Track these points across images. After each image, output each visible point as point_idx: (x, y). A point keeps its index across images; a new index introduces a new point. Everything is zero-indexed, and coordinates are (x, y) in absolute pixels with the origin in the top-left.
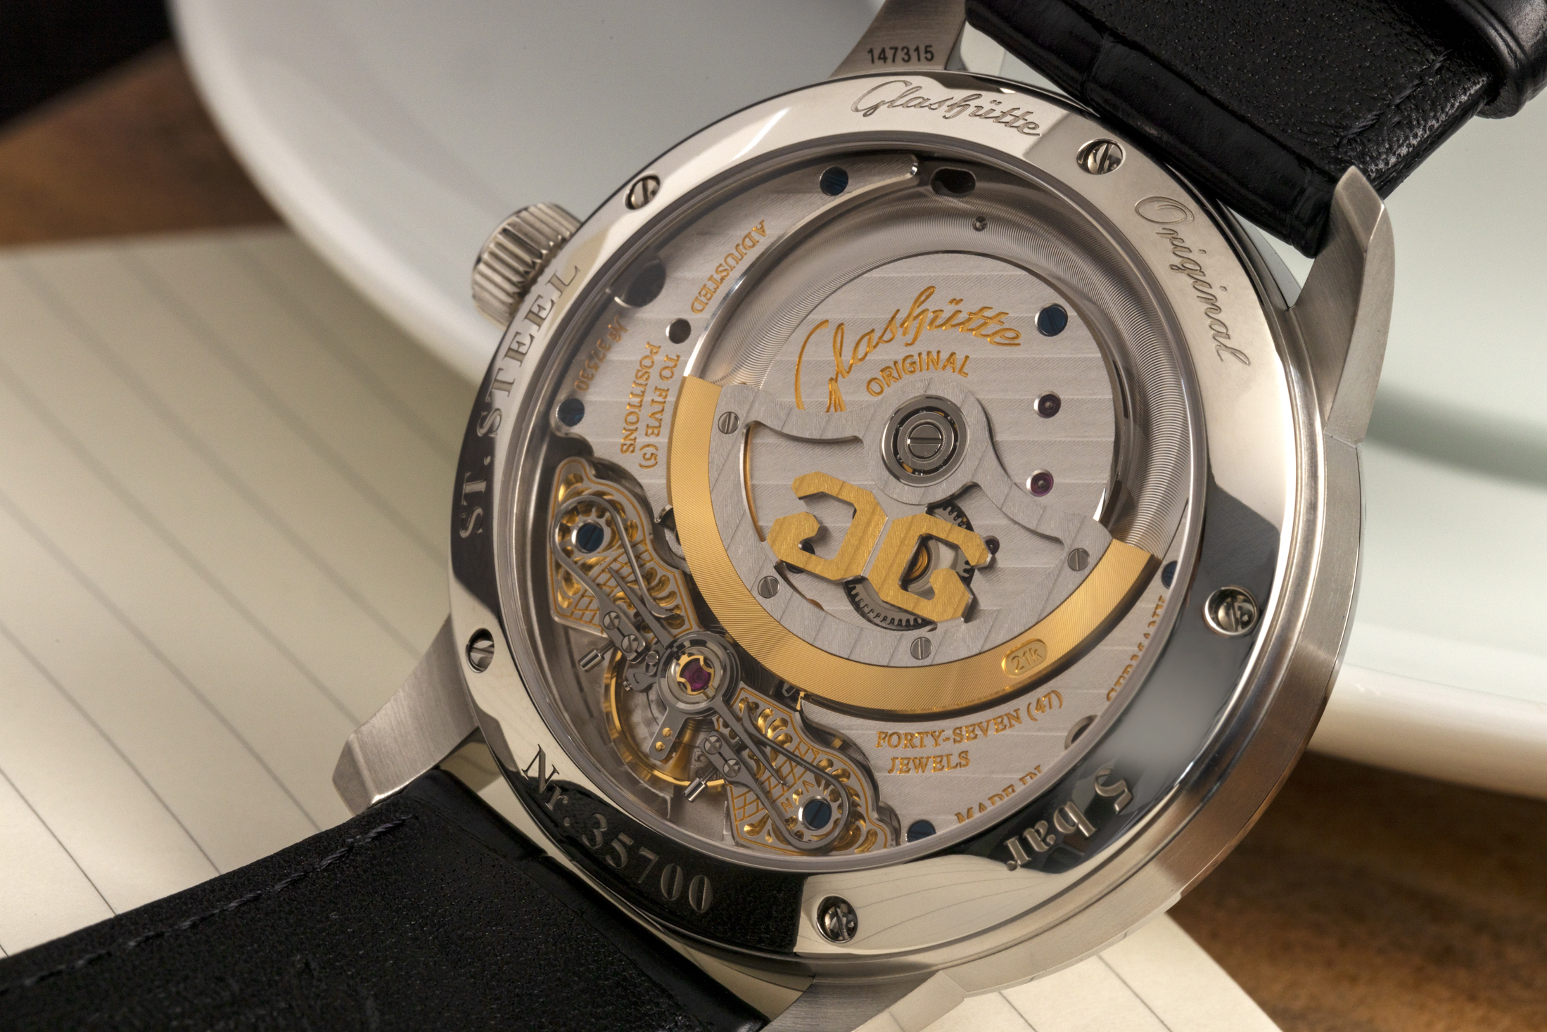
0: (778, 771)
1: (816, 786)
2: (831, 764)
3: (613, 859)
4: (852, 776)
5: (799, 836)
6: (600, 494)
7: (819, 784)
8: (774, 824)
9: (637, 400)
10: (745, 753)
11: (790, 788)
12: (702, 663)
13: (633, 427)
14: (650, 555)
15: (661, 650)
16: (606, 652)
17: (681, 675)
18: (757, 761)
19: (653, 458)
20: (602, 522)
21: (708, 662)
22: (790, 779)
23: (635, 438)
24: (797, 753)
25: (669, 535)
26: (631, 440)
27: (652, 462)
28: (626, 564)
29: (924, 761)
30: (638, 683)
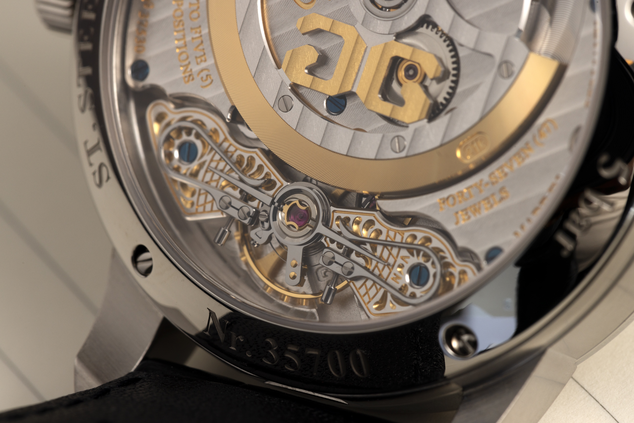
0: (380, 258)
1: (411, 257)
2: (415, 237)
3: (291, 366)
4: (433, 239)
5: (413, 296)
6: (184, 119)
7: (412, 255)
8: (393, 296)
9: (182, 42)
10: (353, 256)
11: (393, 266)
12: (298, 205)
13: (186, 62)
14: (234, 146)
15: (268, 209)
16: (230, 226)
17: (288, 220)
18: (364, 257)
19: (209, 78)
20: (192, 138)
21: (303, 203)
22: (391, 261)
23: (191, 70)
24: (389, 239)
25: (242, 128)
26: (189, 72)
27: (209, 81)
28: (220, 160)
29: (477, 207)
30: (260, 238)
